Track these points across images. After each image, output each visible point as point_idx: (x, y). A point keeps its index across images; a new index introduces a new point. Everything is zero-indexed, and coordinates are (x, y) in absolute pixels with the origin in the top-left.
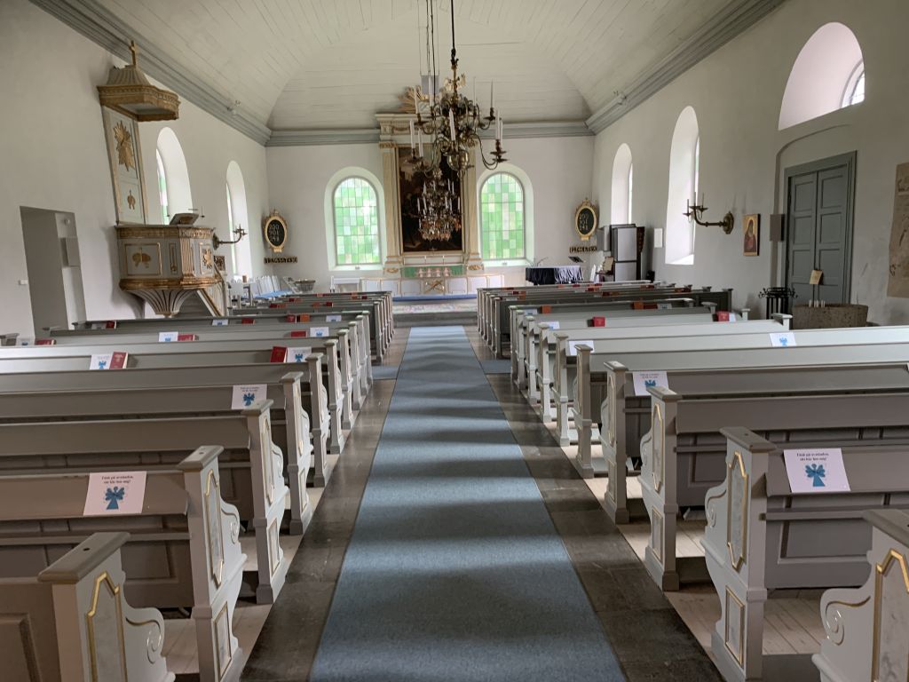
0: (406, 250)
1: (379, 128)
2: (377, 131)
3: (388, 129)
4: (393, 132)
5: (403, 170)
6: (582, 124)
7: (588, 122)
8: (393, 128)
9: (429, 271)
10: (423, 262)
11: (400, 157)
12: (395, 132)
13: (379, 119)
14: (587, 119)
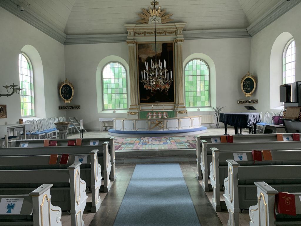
0: (142, 101)
1: (127, 33)
2: (126, 35)
3: (132, 33)
4: (135, 35)
5: (140, 56)
6: (245, 30)
7: (248, 29)
8: (135, 33)
9: (155, 114)
10: (151, 109)
11: (139, 49)
12: (136, 35)
13: (127, 28)
14: (247, 27)
